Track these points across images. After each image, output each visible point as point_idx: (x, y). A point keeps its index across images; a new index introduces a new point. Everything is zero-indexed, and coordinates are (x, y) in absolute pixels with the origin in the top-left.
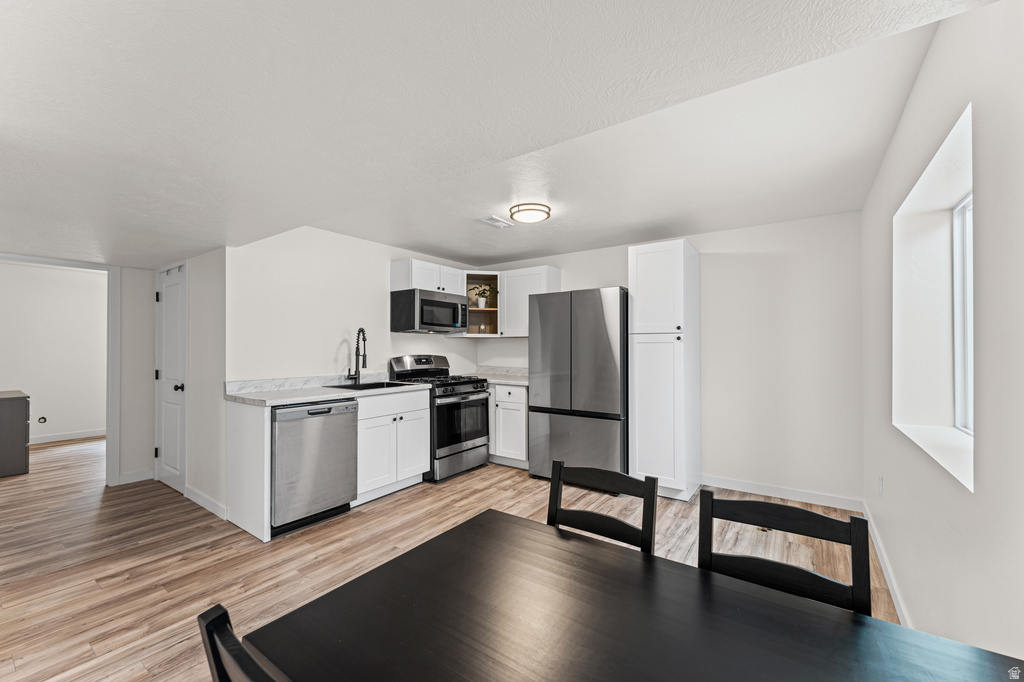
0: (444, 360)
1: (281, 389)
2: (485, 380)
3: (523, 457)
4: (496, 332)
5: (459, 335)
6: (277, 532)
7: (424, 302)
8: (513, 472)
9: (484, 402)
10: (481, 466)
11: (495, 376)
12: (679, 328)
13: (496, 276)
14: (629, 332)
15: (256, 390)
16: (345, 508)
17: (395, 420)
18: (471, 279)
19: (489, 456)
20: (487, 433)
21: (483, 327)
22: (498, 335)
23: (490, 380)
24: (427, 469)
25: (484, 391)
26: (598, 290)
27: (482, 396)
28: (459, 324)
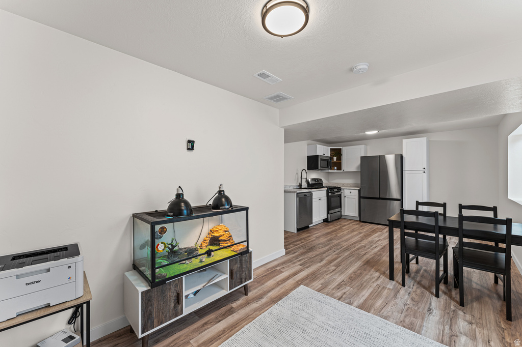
0: (321, 179)
3: (357, 215)
5: (327, 171)
6: (298, 230)
7: (321, 159)
8: (352, 221)
9: (340, 196)
10: (339, 219)
11: (343, 186)
12: (424, 168)
13: (341, 149)
14: (403, 170)
16: (308, 227)
17: (319, 200)
18: (332, 150)
19: (341, 215)
20: (341, 207)
21: (336, 168)
22: (342, 171)
23: (341, 188)
24: (326, 217)
25: (340, 191)
26: (384, 156)
27: (339, 193)
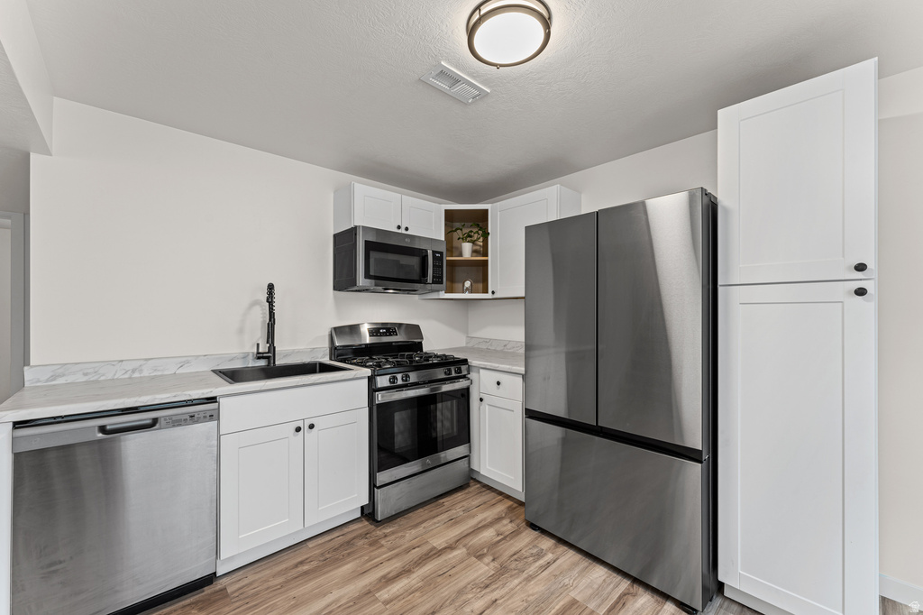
0: (415, 329)
1: (136, 375)
2: (465, 361)
3: (518, 486)
4: (485, 291)
7: (370, 246)
9: (463, 395)
10: (459, 488)
12: (861, 267)
13: (487, 210)
14: (720, 282)
15: (85, 379)
17: (298, 429)
18: (450, 216)
19: (471, 472)
20: (468, 439)
21: (468, 284)
22: (489, 296)
23: (473, 362)
25: (464, 377)
27: (460, 384)
28: (430, 279)
